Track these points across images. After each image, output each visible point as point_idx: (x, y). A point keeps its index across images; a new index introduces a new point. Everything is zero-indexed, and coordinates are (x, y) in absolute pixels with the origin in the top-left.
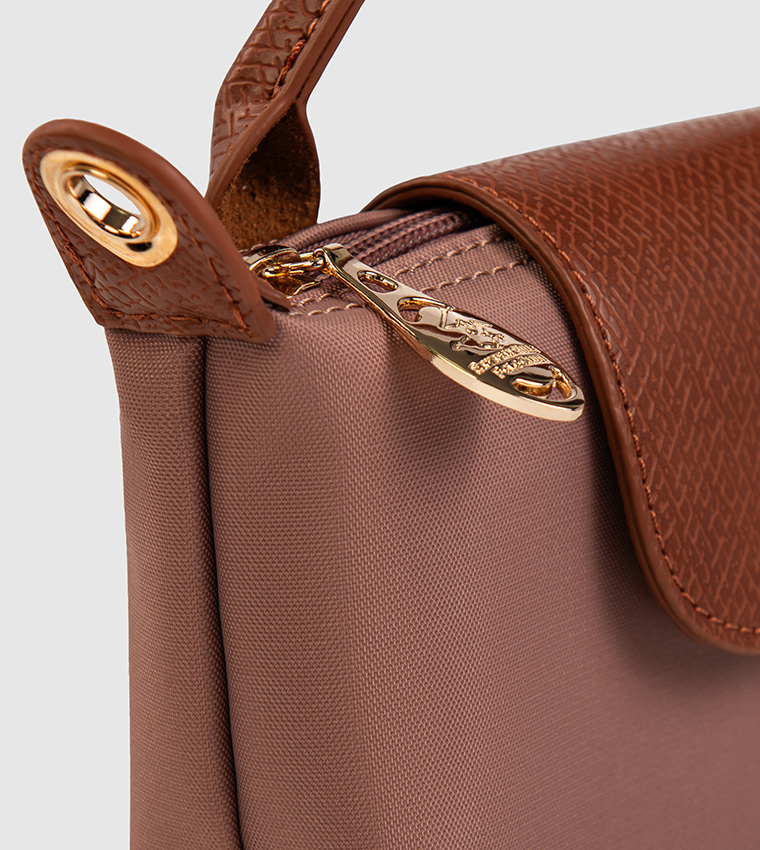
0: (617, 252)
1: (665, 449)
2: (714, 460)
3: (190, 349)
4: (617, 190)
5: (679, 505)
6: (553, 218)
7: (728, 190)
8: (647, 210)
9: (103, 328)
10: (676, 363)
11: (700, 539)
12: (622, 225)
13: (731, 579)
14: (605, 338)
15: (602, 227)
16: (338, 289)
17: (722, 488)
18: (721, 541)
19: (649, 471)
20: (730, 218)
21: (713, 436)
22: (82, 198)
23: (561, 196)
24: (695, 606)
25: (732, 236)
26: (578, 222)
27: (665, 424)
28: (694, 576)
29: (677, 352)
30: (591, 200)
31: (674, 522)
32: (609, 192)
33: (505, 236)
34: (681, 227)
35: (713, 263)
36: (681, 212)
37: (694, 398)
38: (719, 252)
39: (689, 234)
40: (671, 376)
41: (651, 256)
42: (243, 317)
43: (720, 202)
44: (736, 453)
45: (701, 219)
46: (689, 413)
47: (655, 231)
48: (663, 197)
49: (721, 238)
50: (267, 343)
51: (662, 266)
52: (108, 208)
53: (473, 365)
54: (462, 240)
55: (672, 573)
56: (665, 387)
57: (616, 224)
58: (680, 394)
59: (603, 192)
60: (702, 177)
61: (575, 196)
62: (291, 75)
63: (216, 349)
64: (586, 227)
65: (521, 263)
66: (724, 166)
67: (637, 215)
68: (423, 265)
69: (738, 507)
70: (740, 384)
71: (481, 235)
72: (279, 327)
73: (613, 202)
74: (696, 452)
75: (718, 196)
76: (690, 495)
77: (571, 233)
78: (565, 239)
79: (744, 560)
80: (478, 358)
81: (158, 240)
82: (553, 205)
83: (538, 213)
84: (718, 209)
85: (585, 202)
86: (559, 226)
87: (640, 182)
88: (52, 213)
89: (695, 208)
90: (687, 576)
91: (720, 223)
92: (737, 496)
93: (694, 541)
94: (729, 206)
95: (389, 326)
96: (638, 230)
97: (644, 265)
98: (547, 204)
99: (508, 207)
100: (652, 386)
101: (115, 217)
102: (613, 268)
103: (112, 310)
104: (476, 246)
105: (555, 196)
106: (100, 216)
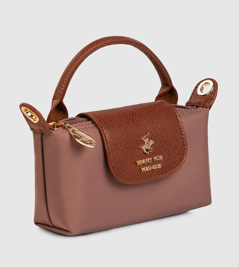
0: (110, 126)
1: (114, 153)
2: (123, 155)
3: (41, 135)
4: (113, 117)
5: (116, 161)
6: (101, 120)
7: (133, 116)
8: (117, 120)
9: (32, 132)
10: (118, 141)
11: (120, 166)
12: (112, 122)
13: (125, 173)
14: (106, 137)
15: (109, 122)
16: (64, 128)
17: (125, 159)
18: (124, 167)
19: (111, 156)
20: (132, 121)
21: (124, 152)
22: (27, 113)
23: (103, 117)
24: (118, 176)
25: (132, 123)
26: (105, 121)
27: (115, 150)
28: (118, 172)
29: (118, 140)
30: (108, 118)
31: (115, 164)
32: (111, 117)
33: (93, 122)
34: (123, 122)
35: (127, 127)
36: (123, 120)
37: (121, 146)
38: (129, 126)
39: (124, 123)
40: (117, 143)
41: (116, 126)
42: (46, 131)
43: (131, 119)
44: (128, 155)
45: (127, 121)
46: (120, 148)
47: (118, 123)
48: (121, 118)
49: (129, 124)
50: (50, 134)
51: (118, 128)
52: (31, 115)
53: (80, 139)
54: (87, 123)
55: (114, 171)
56: (115, 144)
57: (111, 122)
58: (118, 145)
59: (110, 117)
60: (128, 115)
61: (105, 117)
62: (60, 96)
63: (44, 135)
64: (106, 122)
65: (92, 123)
66: (133, 113)
67: (115, 121)
68: (79, 125)
69: (128, 162)
70: (130, 145)
71: (90, 122)
72: (51, 132)
73: (112, 118)
74: (120, 154)
75: (130, 118)
76: (119, 160)
77: (103, 123)
78: (102, 123)
79: (128, 170)
80: (81, 138)
81: (36, 120)
82: (101, 118)
83: (99, 119)
84: (130, 120)
85: (107, 118)
86: (101, 121)
87: (117, 115)
88: (24, 115)
89: (126, 120)
90: (117, 171)
91: (130, 122)
92: (127, 161)
93: (119, 166)
94: (132, 119)
95: (70, 133)
96: (115, 123)
97: (115, 127)
98: (100, 118)
99: (93, 118)
100: (113, 144)
101: (32, 116)
102: (109, 127)
103: (33, 129)
104: (88, 123)
105: (102, 117)
106: (30, 116)
